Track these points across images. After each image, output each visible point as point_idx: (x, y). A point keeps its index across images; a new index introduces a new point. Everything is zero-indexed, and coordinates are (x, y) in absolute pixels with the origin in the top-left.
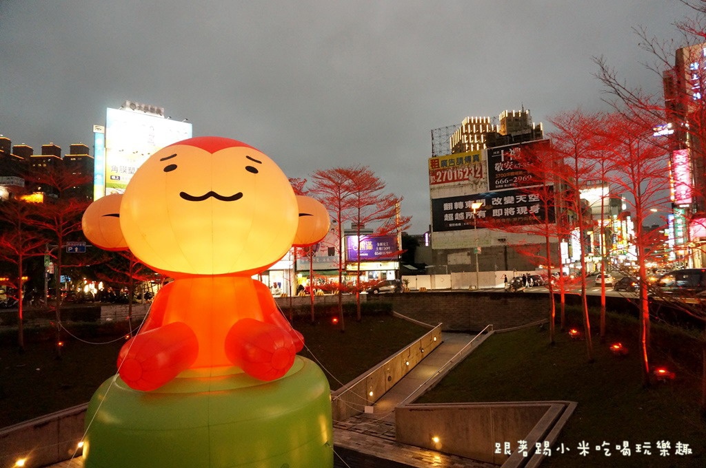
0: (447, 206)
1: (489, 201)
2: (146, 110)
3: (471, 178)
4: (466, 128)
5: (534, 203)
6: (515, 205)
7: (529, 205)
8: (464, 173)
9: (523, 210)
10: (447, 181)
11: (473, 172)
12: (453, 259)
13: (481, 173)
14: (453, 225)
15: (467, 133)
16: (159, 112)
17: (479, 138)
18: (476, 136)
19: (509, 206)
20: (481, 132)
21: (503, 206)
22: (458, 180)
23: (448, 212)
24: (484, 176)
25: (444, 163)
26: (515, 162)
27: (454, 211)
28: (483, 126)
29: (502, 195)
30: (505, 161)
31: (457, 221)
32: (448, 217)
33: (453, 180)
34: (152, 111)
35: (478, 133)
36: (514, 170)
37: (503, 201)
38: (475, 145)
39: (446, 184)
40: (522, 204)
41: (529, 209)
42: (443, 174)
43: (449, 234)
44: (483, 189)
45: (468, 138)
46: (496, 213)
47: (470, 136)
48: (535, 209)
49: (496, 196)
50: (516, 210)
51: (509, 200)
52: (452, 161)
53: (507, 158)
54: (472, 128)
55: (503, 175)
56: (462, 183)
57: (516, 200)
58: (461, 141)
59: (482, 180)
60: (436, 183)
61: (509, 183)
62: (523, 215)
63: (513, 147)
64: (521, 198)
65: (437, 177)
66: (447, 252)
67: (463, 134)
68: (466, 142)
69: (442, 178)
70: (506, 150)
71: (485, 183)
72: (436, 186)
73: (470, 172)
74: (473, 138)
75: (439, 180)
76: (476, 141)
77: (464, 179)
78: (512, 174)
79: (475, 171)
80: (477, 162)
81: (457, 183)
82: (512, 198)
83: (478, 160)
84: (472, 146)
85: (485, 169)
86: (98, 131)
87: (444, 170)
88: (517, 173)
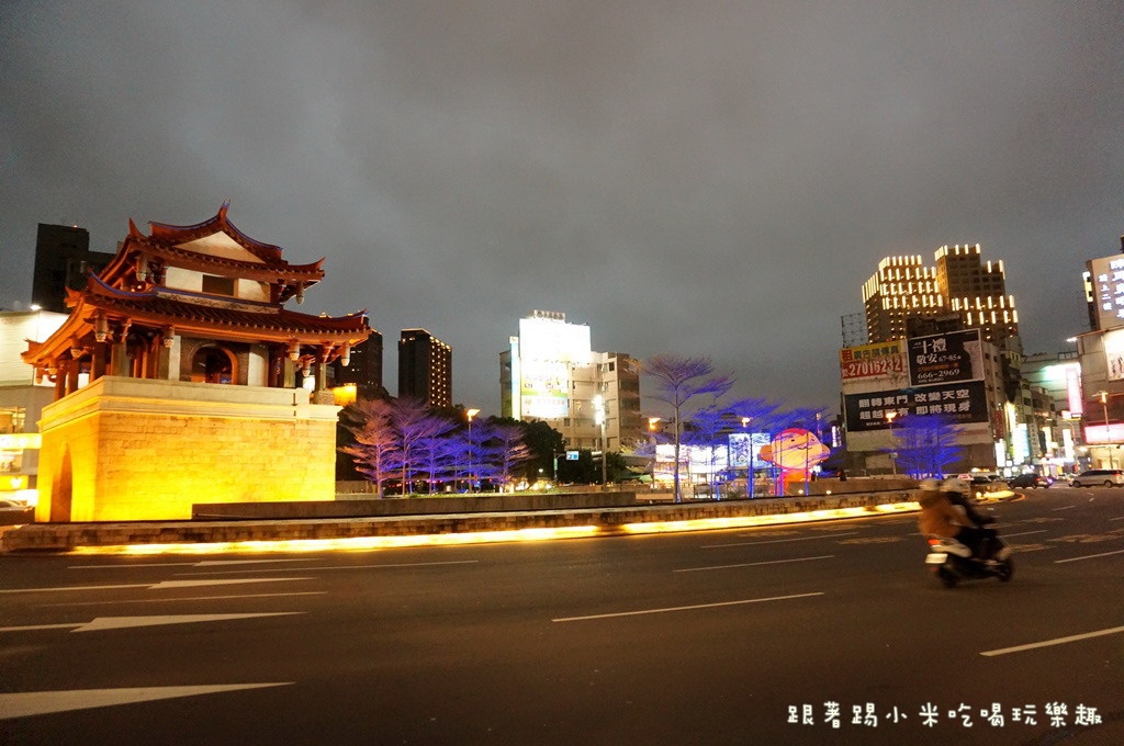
0: (863, 403)
1: (911, 398)
2: (550, 316)
3: (890, 371)
4: (886, 274)
5: (963, 400)
6: (942, 402)
7: (958, 402)
8: (882, 366)
9: (951, 407)
10: (862, 375)
11: (891, 365)
12: (871, 462)
13: (900, 366)
14: (871, 424)
15: (886, 281)
16: (561, 318)
17: (905, 287)
18: (900, 284)
19: (935, 403)
20: (908, 278)
21: (928, 403)
22: (874, 374)
23: (865, 409)
24: (904, 369)
25: (858, 354)
26: (940, 354)
27: (871, 409)
28: (911, 269)
29: (926, 391)
30: (928, 353)
31: (876, 420)
32: (864, 415)
33: (869, 374)
34: (555, 317)
35: (904, 280)
36: (939, 363)
37: (927, 398)
38: (899, 297)
39: (861, 378)
40: (949, 401)
41: (957, 406)
42: (857, 367)
43: (866, 434)
44: (904, 384)
45: (888, 289)
46: (920, 410)
47: (893, 285)
48: (965, 406)
49: (920, 391)
50: (943, 408)
51: (934, 396)
52: (867, 352)
53: (930, 350)
54: (894, 274)
55: (928, 369)
56: (879, 377)
57: (942, 396)
58: (878, 292)
59: (902, 374)
60: (849, 377)
61: (934, 377)
62: (952, 413)
63: (936, 338)
64: (948, 394)
65: (850, 371)
66: (866, 454)
67: (880, 283)
68: (886, 293)
69: (855, 372)
70: (929, 341)
71: (906, 377)
72: (849, 380)
73: (888, 365)
74: (896, 288)
75: (852, 374)
76: (901, 292)
77: (881, 373)
78: (937, 367)
79: (895, 364)
80: (895, 355)
81: (873, 377)
82: (938, 394)
83: (897, 352)
84: (895, 299)
85: (906, 362)
86: (513, 341)
87: (858, 362)
88: (942, 367)
